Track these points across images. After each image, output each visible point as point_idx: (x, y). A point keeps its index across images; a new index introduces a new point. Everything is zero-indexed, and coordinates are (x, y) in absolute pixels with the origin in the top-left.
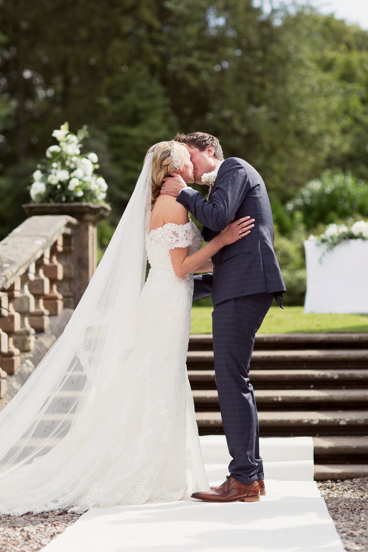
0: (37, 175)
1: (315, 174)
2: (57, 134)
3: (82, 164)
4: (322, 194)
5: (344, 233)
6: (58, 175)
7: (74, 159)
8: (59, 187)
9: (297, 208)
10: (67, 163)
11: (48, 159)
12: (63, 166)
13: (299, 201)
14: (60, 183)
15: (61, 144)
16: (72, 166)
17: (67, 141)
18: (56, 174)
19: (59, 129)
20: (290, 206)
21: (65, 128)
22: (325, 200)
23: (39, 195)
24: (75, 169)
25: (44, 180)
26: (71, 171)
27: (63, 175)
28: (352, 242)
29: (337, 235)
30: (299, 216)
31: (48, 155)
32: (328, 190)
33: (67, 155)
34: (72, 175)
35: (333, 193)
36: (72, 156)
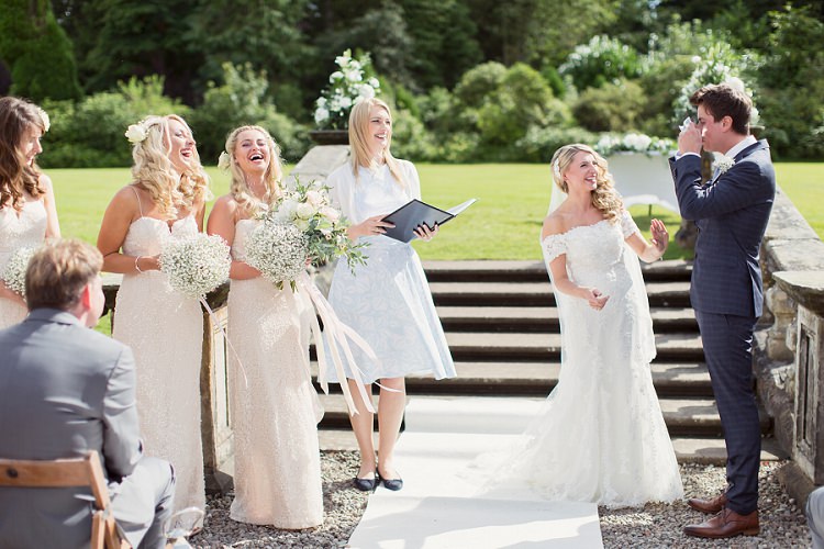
0: (321, 101)
1: (585, 41)
2: (339, 60)
3: (365, 90)
4: (590, 57)
5: (617, 145)
6: (340, 102)
7: (356, 86)
8: (342, 114)
9: (568, 72)
10: (350, 90)
11: (331, 85)
12: (347, 93)
13: (570, 65)
14: (343, 109)
15: (344, 70)
16: (355, 93)
17: (350, 67)
18: (338, 101)
19: (342, 55)
20: (563, 68)
21: (347, 53)
22: (593, 63)
23: (322, 121)
24: (357, 95)
25: (327, 106)
26: (353, 98)
27: (345, 102)
28: (624, 153)
29: (609, 147)
30: (569, 78)
31: (332, 81)
32: (596, 55)
33: (350, 82)
34: (354, 101)
35: (600, 57)
36: (354, 83)
